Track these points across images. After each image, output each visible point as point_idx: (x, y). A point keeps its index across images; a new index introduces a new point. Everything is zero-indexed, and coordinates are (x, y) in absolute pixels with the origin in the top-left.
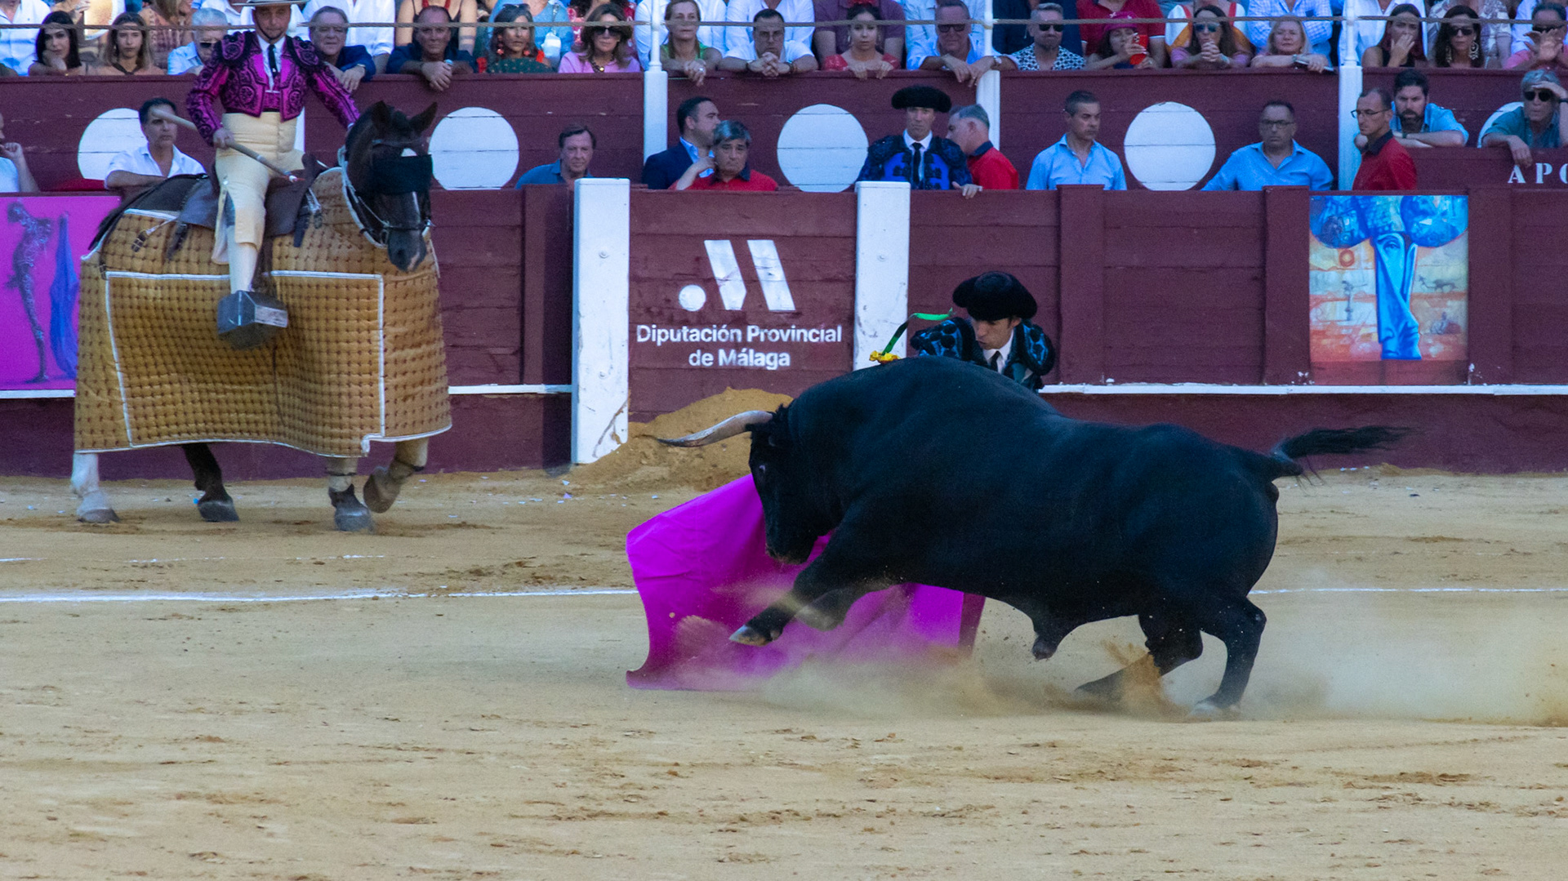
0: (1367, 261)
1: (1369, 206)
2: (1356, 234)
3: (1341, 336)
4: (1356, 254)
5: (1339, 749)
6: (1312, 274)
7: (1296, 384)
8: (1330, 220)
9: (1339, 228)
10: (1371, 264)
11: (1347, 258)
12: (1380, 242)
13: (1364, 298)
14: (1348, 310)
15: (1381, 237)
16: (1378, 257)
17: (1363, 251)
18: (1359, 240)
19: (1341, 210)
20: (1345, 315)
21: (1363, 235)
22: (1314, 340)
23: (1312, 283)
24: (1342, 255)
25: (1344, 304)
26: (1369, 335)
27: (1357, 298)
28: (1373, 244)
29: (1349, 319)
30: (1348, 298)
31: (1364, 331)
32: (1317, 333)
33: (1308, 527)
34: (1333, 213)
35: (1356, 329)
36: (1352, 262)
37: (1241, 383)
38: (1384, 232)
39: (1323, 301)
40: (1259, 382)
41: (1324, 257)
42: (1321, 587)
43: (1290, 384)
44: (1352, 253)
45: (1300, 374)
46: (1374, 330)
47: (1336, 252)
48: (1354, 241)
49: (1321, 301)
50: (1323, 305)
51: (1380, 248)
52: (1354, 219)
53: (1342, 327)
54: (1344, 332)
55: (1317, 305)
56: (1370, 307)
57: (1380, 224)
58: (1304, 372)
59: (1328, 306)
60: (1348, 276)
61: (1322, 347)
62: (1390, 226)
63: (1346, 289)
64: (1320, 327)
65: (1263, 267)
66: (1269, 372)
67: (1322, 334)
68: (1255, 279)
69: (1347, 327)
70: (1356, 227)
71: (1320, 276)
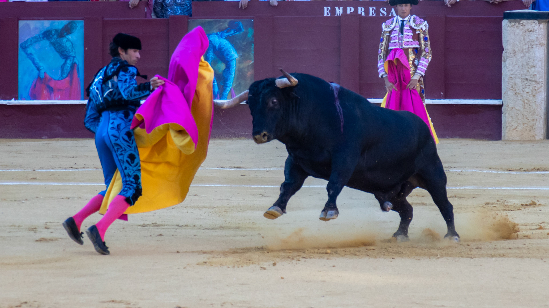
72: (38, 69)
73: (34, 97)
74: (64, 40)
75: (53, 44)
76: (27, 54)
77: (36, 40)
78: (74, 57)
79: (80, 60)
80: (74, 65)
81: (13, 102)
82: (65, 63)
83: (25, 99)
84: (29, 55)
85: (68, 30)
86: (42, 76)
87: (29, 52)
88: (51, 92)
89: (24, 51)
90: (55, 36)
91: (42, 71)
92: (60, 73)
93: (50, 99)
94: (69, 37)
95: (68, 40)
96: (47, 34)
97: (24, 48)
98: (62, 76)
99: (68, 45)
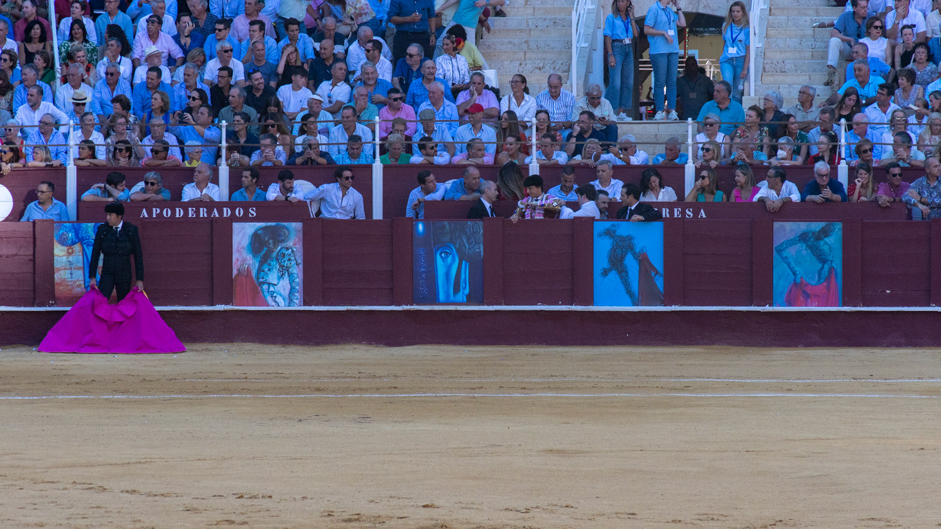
0: (79, 252)
1: (80, 227)
2: (74, 240)
3: (68, 285)
4: (74, 249)
5: (70, 467)
6: (55, 258)
7: (49, 306)
8: (63, 234)
9: (67, 238)
10: (81, 253)
11: (70, 251)
12: (85, 243)
13: (79, 268)
14: (71, 274)
15: (85, 242)
16: (83, 249)
17: (77, 248)
18: (76, 243)
19: (67, 230)
20: (70, 276)
21: (77, 241)
22: (56, 287)
23: (55, 262)
24: (68, 250)
25: (69, 271)
26: (80, 285)
27: (75, 269)
28: (82, 245)
29: (71, 278)
30: (71, 269)
31: (78, 283)
32: (57, 284)
33: (55, 369)
34: (64, 231)
35: (75, 282)
36: (72, 253)
37: (25, 306)
38: (87, 239)
39: (60, 270)
40: (33, 306)
41: (61, 251)
42: (60, 395)
43: (46, 306)
44: (72, 249)
45: (51, 302)
46: (82, 282)
47: (65, 248)
48: (73, 243)
49: (59, 270)
50: (60, 272)
51: (85, 246)
52: (73, 234)
53: (68, 281)
54: (69, 283)
55: (58, 271)
56: (81, 272)
57: (85, 235)
58: (52, 301)
59: (62, 272)
60: (71, 259)
61: (59, 290)
62: (89, 236)
63: (70, 264)
64: (59, 282)
65: (34, 255)
66: (37, 301)
67: (60, 284)
68: (30, 260)
69: (71, 281)
70: (74, 237)
71: (59, 259)
72: (794, 274)
73: (790, 304)
74: (822, 243)
75: (810, 247)
76: (782, 257)
77: (792, 242)
78: (832, 261)
79: (838, 264)
80: (832, 269)
81: (768, 308)
82: (822, 268)
83: (780, 306)
84: (785, 259)
85: (825, 233)
86: (799, 280)
87: (784, 255)
88: (808, 298)
89: (780, 254)
90: (812, 239)
91: (799, 276)
92: (817, 278)
93: (806, 306)
94: (827, 240)
95: (826, 243)
96: (803, 237)
97: (779, 251)
98: (819, 281)
99: (826, 248)
